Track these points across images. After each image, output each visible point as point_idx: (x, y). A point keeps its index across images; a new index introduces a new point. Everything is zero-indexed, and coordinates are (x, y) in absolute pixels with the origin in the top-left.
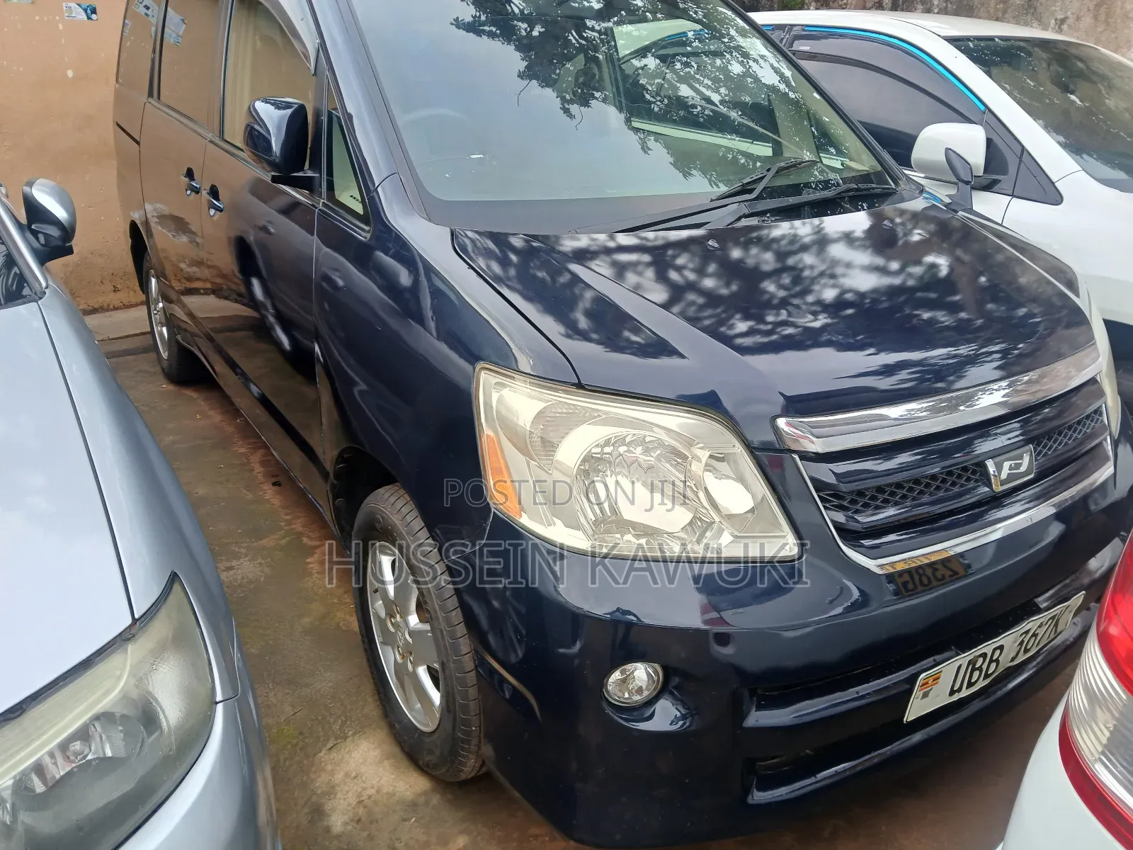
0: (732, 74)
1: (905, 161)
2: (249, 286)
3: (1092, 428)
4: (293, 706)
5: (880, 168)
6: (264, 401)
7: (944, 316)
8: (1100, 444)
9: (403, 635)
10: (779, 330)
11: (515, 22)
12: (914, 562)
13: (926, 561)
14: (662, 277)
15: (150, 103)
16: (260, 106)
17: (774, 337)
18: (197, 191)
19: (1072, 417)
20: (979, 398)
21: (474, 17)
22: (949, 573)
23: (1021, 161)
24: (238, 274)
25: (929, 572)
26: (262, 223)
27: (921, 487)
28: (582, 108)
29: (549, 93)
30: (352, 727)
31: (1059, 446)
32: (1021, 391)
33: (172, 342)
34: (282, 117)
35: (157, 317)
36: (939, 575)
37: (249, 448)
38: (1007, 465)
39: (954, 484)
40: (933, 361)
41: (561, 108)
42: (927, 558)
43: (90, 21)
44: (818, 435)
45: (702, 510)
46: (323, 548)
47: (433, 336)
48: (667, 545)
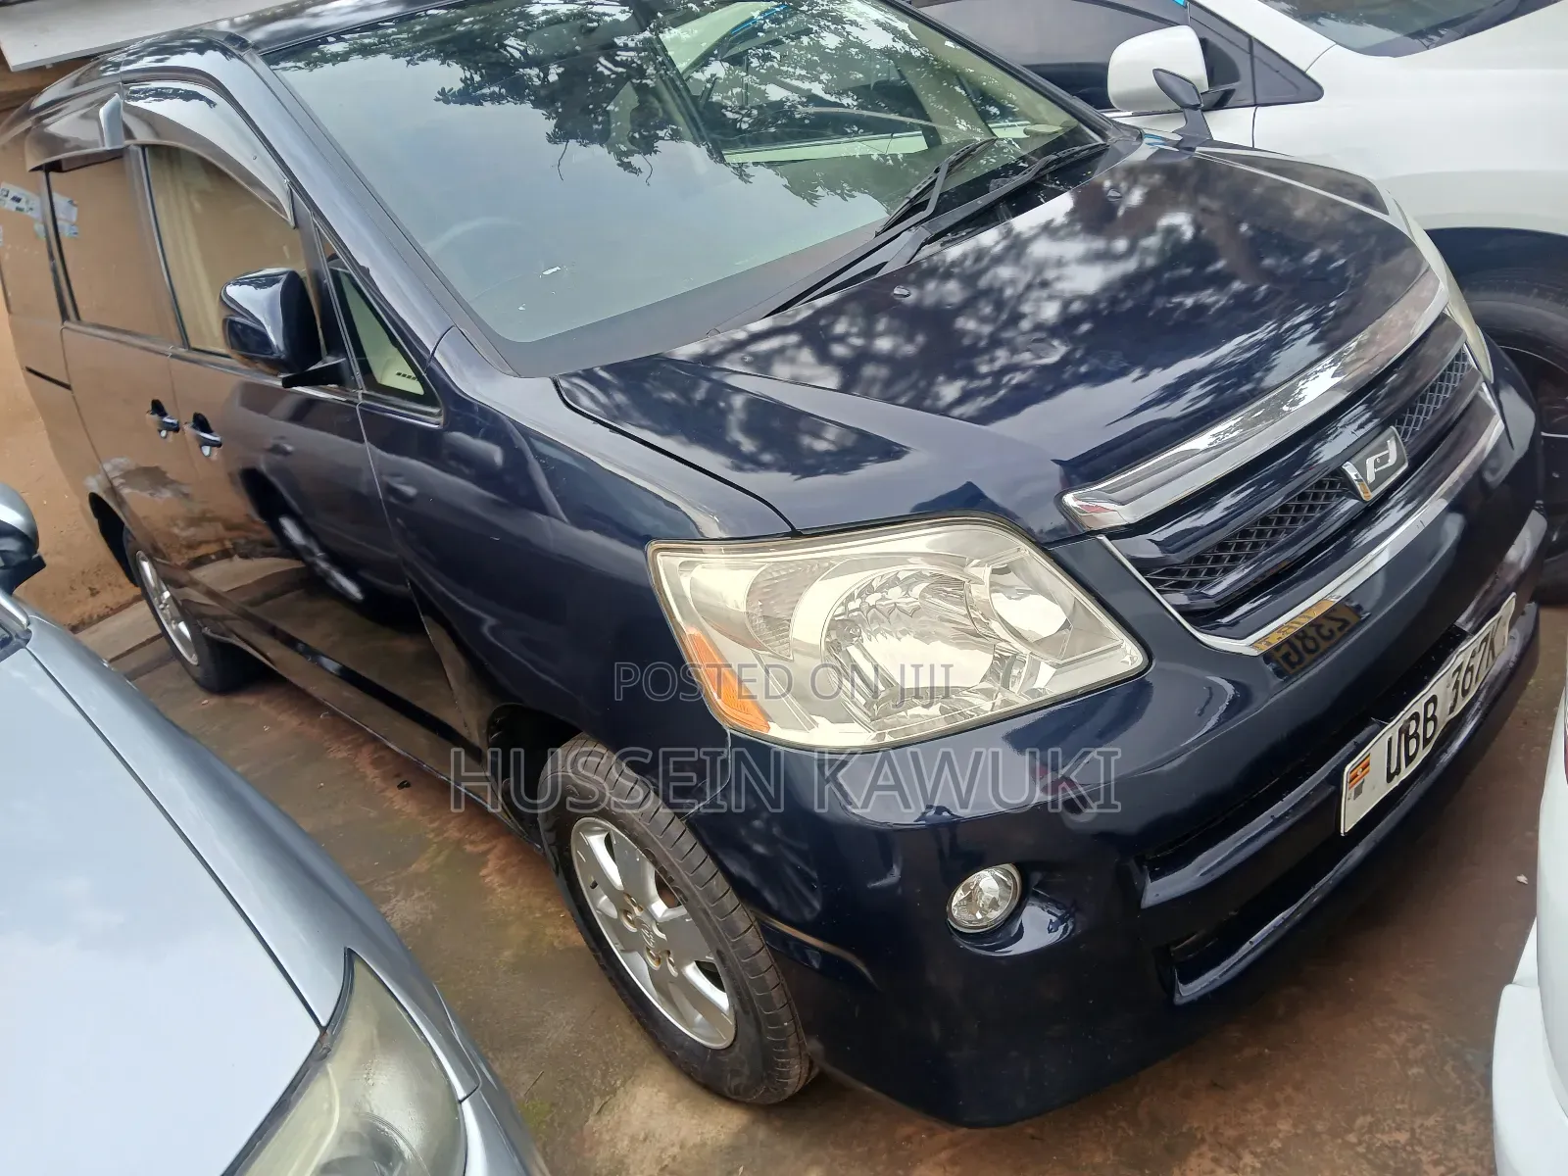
0: (827, 50)
1: (1102, 101)
2: (279, 530)
3: (1460, 380)
4: (530, 1072)
5: (1075, 122)
6: (348, 676)
7: (1210, 296)
8: (1476, 396)
9: (651, 931)
10: (1006, 379)
11: (521, 70)
12: (1290, 627)
13: (1306, 621)
14: (824, 357)
15: (66, 328)
16: (233, 291)
17: (1002, 392)
18: (175, 428)
19: (1429, 375)
20: (1301, 390)
21: (464, 81)
22: (1335, 625)
23: (1253, 57)
24: (257, 518)
25: (1312, 632)
26: (270, 442)
27: (1273, 526)
28: (648, 156)
29: (598, 151)
30: (617, 1074)
31: (1427, 416)
32: (1353, 362)
33: (199, 640)
34: (272, 299)
35: (166, 612)
36: (1325, 632)
37: (349, 750)
38: (1370, 462)
39: (1312, 509)
41: (619, 165)
42: (1306, 617)
44: (1121, 500)
45: (1003, 644)
46: (496, 851)
47: (563, 521)
48: (971, 705)
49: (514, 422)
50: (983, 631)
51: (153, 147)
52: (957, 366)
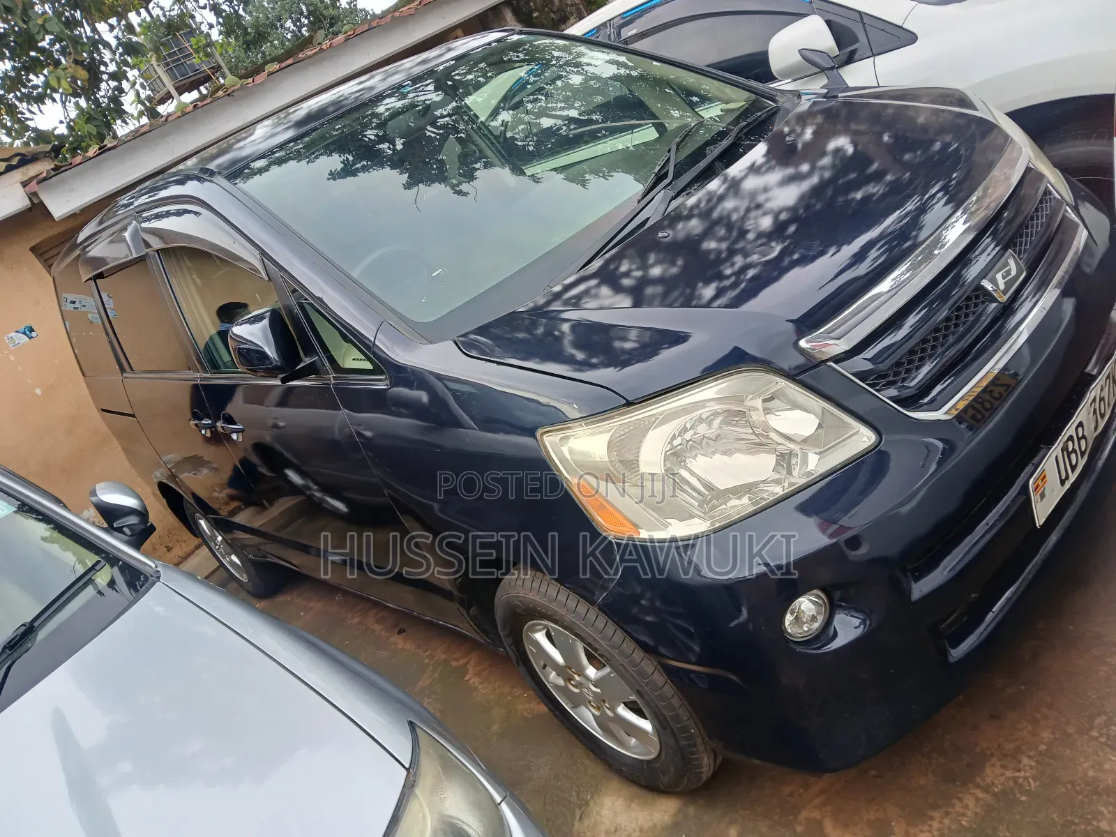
0: (575, 86)
1: (769, 77)
2: (285, 478)
3: (1051, 208)
5: (753, 97)
7: (874, 187)
8: (1064, 217)
9: (589, 689)
10: (743, 276)
11: (377, 146)
12: (970, 396)
13: (979, 390)
14: (618, 289)
15: (126, 378)
17: (743, 285)
18: (210, 426)
19: (1029, 208)
20: (946, 236)
21: (343, 162)
22: (1002, 389)
23: (864, 24)
25: (987, 397)
26: (271, 422)
27: (943, 332)
28: (471, 183)
29: (439, 189)
30: (586, 792)
31: (1033, 238)
32: (976, 211)
33: (246, 564)
35: (221, 551)
36: (996, 395)
37: (360, 616)
38: (999, 276)
39: (967, 316)
40: (890, 230)
41: (454, 193)
42: (979, 387)
43: (32, 339)
44: (838, 337)
45: (781, 447)
46: (472, 662)
47: (476, 430)
48: (767, 491)
49: (431, 373)
50: (764, 440)
51: (163, 250)
52: (710, 273)
